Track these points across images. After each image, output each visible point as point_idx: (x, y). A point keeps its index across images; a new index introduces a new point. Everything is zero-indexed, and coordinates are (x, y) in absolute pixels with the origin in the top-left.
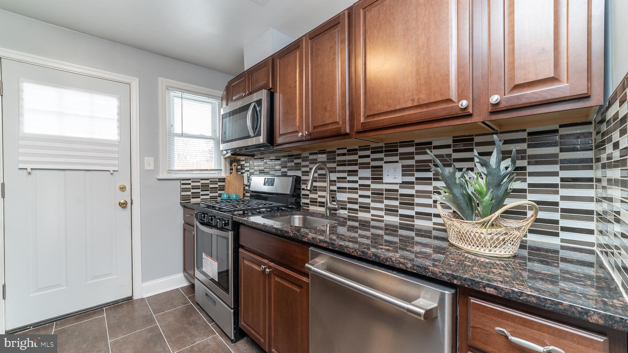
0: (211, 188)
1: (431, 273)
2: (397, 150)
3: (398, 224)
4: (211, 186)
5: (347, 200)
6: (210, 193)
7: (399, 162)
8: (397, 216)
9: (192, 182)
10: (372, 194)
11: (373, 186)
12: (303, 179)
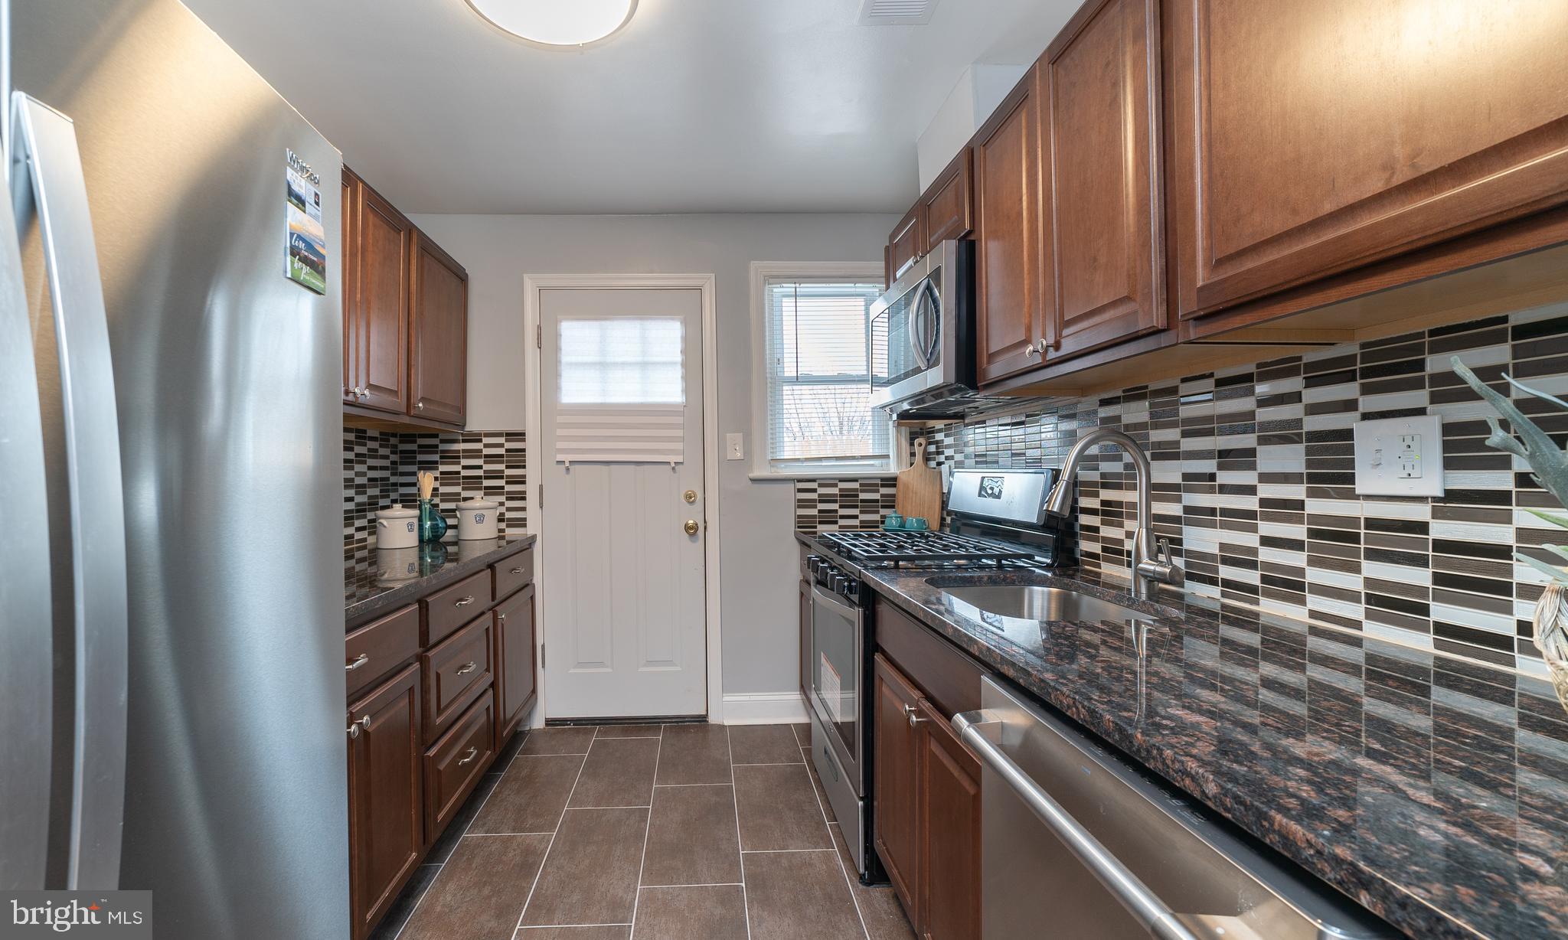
0: (863, 501)
1: (1277, 837)
2: (1420, 365)
3: (1430, 663)
4: (863, 496)
5: (1216, 551)
6: (861, 512)
7: (1428, 411)
8: (1423, 627)
9: (820, 485)
10: (1312, 533)
11: (1315, 507)
12: (1081, 480)
